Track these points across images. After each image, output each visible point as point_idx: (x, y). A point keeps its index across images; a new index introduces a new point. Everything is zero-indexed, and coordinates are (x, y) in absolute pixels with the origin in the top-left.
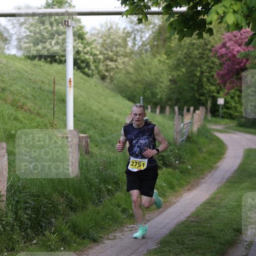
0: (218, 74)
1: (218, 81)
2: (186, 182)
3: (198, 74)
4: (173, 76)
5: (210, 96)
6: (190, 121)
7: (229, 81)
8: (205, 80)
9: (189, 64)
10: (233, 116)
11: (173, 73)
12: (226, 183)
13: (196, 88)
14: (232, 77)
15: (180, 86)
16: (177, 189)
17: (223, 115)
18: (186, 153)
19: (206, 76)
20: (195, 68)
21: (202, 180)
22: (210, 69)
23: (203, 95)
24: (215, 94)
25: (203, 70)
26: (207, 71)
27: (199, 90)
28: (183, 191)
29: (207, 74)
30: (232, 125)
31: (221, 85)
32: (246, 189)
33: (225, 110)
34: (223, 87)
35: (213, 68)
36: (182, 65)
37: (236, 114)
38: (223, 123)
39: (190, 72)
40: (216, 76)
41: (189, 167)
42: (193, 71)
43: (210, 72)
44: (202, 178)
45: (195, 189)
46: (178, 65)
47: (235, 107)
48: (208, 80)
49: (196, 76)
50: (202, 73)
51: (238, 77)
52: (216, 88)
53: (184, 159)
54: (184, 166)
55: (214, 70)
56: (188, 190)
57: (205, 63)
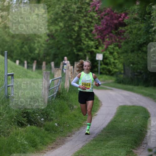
0: (96, 29)
1: (96, 37)
2: (51, 139)
3: (76, 29)
4: (51, 31)
5: (88, 52)
6: (61, 76)
7: (107, 36)
8: (83, 35)
9: (67, 18)
10: (113, 72)
11: (51, 28)
12: (92, 141)
13: (74, 43)
14: (111, 32)
15: (58, 41)
16: (39, 147)
17: (102, 71)
18: (54, 110)
19: (85, 30)
20: (74, 23)
21: (69, 138)
22: (89, 24)
23: (81, 50)
24: (93, 49)
25: (81, 24)
26: (86, 25)
27: (77, 45)
28: (47, 149)
29: (86, 29)
30: (111, 81)
31: (100, 40)
32: (111, 147)
33: (104, 66)
34: (101, 42)
35: (92, 22)
36: (59, 20)
37: (115, 70)
38: (101, 79)
39: (68, 27)
40: (94, 31)
41: (56, 124)
42: (72, 25)
43: (88, 27)
44: (69, 136)
45: (59, 147)
46: (56, 19)
47: (114, 63)
48: (87, 35)
49: (74, 31)
50: (80, 27)
51: (116, 31)
52: (95, 44)
53: (52, 116)
54: (51, 123)
55: (92, 24)
56: (52, 148)
57: (83, 17)
